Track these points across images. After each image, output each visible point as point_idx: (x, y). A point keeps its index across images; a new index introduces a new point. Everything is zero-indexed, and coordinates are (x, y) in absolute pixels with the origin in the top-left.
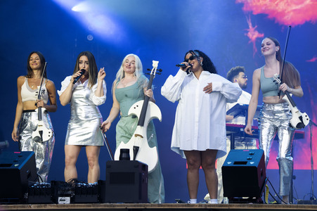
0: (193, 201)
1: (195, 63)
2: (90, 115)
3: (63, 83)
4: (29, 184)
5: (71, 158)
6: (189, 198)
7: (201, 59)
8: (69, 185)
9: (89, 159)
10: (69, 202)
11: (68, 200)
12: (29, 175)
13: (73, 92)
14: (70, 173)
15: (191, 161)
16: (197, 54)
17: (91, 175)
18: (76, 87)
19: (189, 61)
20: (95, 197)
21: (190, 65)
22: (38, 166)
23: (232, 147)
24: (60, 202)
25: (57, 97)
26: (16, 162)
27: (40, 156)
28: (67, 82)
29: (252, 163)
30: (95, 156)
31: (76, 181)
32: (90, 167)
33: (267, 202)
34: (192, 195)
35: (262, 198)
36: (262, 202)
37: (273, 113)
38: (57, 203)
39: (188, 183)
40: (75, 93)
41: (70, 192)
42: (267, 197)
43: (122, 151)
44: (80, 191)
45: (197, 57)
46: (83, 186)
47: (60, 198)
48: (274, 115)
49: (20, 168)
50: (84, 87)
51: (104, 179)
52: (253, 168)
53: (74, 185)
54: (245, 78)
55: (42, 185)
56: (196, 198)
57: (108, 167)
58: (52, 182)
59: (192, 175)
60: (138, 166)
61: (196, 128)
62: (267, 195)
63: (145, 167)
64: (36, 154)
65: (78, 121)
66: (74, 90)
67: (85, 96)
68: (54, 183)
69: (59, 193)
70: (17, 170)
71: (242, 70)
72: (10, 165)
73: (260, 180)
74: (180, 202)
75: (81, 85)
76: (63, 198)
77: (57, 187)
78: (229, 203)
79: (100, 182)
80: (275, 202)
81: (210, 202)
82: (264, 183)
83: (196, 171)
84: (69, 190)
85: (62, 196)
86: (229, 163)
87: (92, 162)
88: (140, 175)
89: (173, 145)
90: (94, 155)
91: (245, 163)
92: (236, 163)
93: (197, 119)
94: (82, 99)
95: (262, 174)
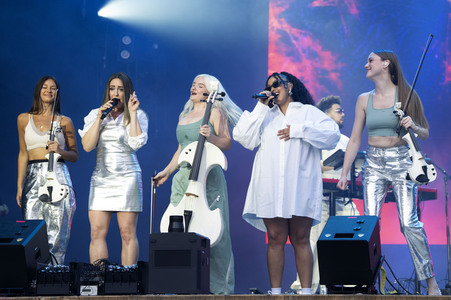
0: (276, 292)
1: (281, 92)
2: (124, 167)
3: (87, 119)
4: (38, 267)
5: (100, 228)
6: (270, 287)
7: (290, 86)
8: (96, 268)
9: (123, 230)
10: (96, 293)
11: (94, 290)
12: (38, 254)
13: (100, 132)
14: (97, 251)
15: (273, 233)
16: (284, 79)
17: (126, 254)
18: (106, 124)
19: (273, 89)
20: (134, 286)
21: (273, 94)
22: (52, 241)
23: (332, 212)
24: (83, 294)
25: (78, 139)
26: (19, 235)
27: (54, 227)
28: (92, 118)
29: (361, 235)
30: (132, 227)
31: (106, 262)
32: (123, 242)
33: (383, 292)
34: (275, 283)
35: (376, 286)
36: (376, 292)
37: (383, 161)
38: (79, 295)
39: (268, 265)
40: (104, 134)
41: (97, 279)
42: (382, 286)
43: (172, 219)
44: (110, 277)
45: (284, 83)
46: (116, 269)
47: (82, 288)
48: (385, 164)
49: (24, 244)
50: (117, 125)
51: (146, 259)
52: (363, 243)
53: (102, 268)
54: (340, 112)
55: (57, 269)
56: (279, 287)
57: (153, 242)
58: (71, 264)
59: (274, 253)
60: (195, 241)
61: (281, 186)
62: (383, 282)
63: (205, 241)
64: (48, 224)
65: (106, 173)
66: (102, 129)
67: (118, 138)
68: (74, 265)
69: (81, 280)
70: (20, 247)
71: (337, 102)
72: (10, 240)
73: (373, 260)
74: (256, 292)
75: (113, 122)
76: (87, 288)
77: (78, 272)
78: (328, 293)
79: (141, 264)
80: (395, 292)
81: (300, 293)
82: (379, 264)
83: (279, 247)
84: (95, 276)
85: (86, 284)
86: (328, 236)
87: (127, 234)
88: (199, 253)
89: (247, 210)
90: (130, 224)
91: (351, 235)
92: (337, 236)
93: (282, 172)
94: (115, 143)
95: (375, 252)
